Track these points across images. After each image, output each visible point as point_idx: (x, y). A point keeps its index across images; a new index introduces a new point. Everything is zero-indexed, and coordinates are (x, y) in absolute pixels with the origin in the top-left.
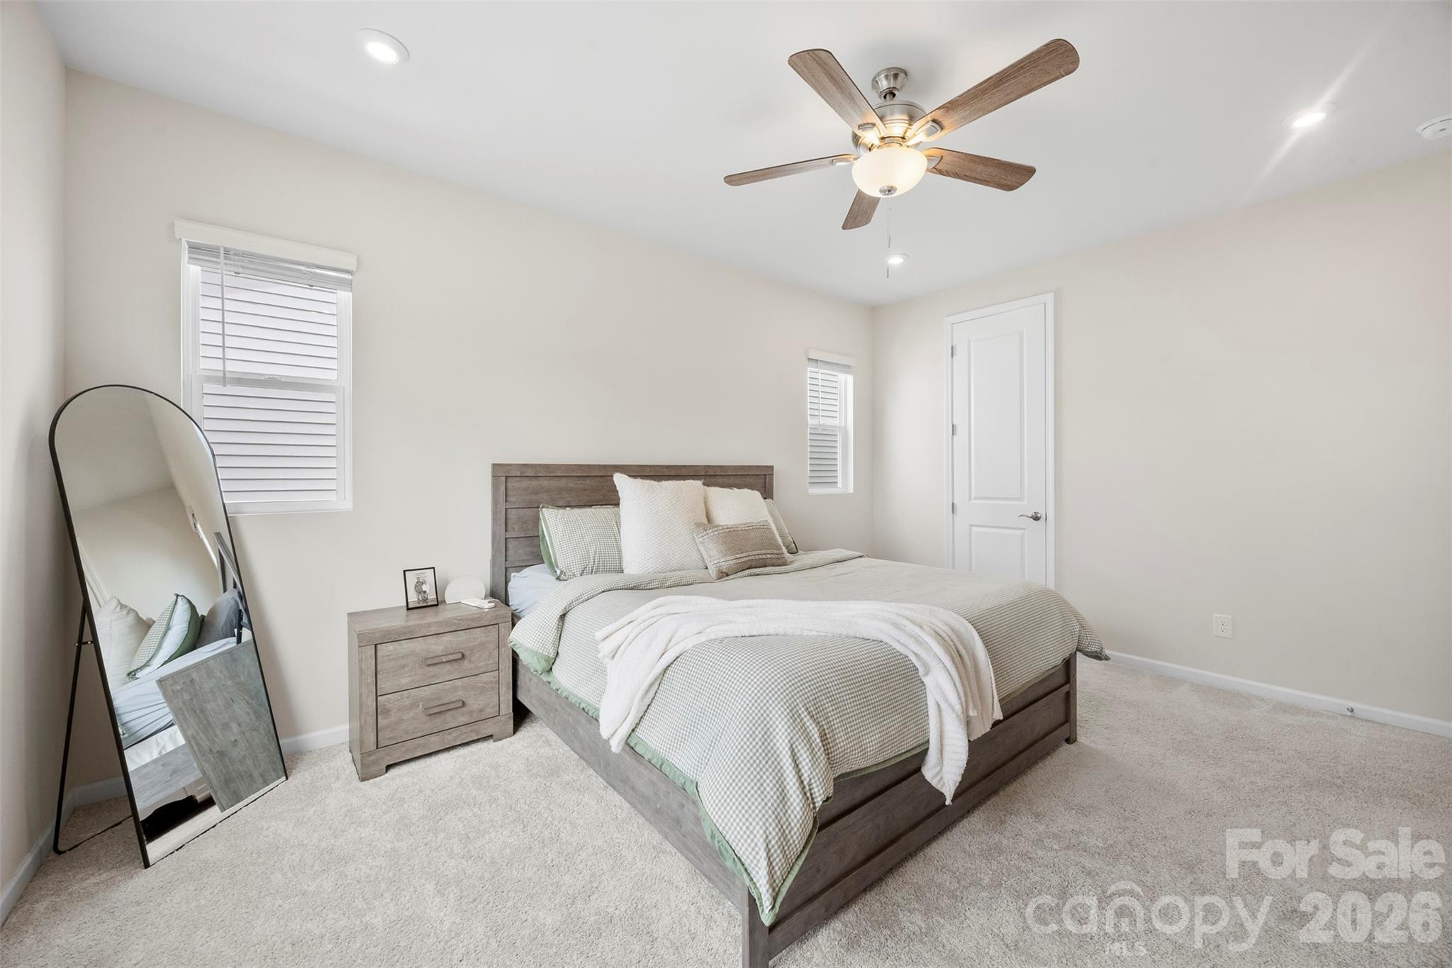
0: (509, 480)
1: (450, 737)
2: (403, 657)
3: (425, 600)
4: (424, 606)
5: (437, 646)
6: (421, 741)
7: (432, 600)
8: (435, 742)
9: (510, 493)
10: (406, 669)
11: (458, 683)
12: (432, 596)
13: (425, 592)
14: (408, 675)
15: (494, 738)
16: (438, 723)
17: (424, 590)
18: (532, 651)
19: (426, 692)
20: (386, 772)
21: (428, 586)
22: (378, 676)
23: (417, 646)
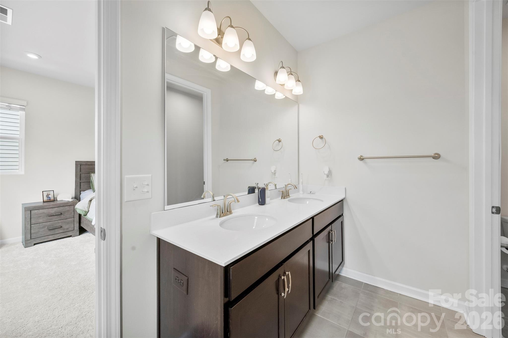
0: (82, 166)
1: (57, 236)
2: (40, 214)
3: (50, 199)
4: (49, 201)
5: (53, 211)
6: (46, 237)
7: (52, 199)
8: (51, 238)
9: (82, 169)
10: (41, 217)
11: (59, 221)
12: (52, 198)
13: (50, 197)
14: (42, 219)
15: (72, 236)
16: (52, 232)
17: (49, 197)
18: (80, 210)
19: (49, 223)
20: (34, 245)
21: (51, 196)
22: (31, 219)
23: (45, 211)
